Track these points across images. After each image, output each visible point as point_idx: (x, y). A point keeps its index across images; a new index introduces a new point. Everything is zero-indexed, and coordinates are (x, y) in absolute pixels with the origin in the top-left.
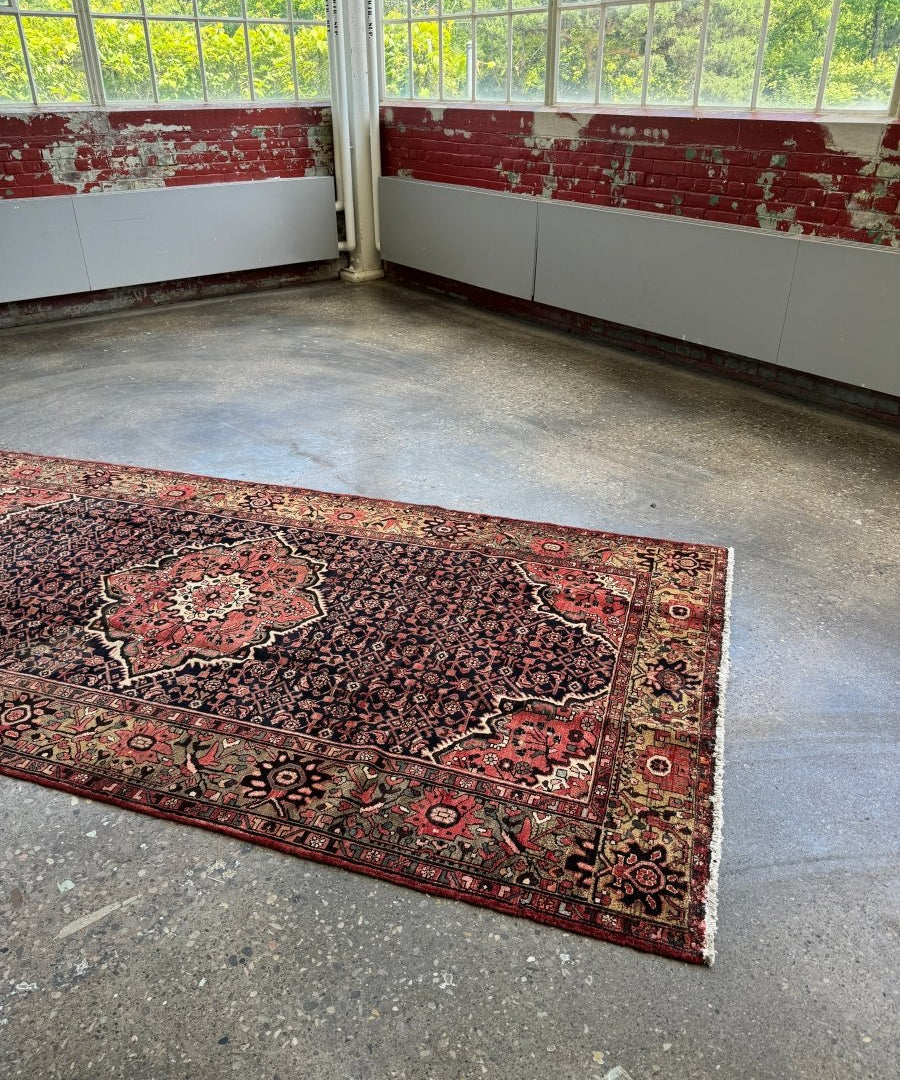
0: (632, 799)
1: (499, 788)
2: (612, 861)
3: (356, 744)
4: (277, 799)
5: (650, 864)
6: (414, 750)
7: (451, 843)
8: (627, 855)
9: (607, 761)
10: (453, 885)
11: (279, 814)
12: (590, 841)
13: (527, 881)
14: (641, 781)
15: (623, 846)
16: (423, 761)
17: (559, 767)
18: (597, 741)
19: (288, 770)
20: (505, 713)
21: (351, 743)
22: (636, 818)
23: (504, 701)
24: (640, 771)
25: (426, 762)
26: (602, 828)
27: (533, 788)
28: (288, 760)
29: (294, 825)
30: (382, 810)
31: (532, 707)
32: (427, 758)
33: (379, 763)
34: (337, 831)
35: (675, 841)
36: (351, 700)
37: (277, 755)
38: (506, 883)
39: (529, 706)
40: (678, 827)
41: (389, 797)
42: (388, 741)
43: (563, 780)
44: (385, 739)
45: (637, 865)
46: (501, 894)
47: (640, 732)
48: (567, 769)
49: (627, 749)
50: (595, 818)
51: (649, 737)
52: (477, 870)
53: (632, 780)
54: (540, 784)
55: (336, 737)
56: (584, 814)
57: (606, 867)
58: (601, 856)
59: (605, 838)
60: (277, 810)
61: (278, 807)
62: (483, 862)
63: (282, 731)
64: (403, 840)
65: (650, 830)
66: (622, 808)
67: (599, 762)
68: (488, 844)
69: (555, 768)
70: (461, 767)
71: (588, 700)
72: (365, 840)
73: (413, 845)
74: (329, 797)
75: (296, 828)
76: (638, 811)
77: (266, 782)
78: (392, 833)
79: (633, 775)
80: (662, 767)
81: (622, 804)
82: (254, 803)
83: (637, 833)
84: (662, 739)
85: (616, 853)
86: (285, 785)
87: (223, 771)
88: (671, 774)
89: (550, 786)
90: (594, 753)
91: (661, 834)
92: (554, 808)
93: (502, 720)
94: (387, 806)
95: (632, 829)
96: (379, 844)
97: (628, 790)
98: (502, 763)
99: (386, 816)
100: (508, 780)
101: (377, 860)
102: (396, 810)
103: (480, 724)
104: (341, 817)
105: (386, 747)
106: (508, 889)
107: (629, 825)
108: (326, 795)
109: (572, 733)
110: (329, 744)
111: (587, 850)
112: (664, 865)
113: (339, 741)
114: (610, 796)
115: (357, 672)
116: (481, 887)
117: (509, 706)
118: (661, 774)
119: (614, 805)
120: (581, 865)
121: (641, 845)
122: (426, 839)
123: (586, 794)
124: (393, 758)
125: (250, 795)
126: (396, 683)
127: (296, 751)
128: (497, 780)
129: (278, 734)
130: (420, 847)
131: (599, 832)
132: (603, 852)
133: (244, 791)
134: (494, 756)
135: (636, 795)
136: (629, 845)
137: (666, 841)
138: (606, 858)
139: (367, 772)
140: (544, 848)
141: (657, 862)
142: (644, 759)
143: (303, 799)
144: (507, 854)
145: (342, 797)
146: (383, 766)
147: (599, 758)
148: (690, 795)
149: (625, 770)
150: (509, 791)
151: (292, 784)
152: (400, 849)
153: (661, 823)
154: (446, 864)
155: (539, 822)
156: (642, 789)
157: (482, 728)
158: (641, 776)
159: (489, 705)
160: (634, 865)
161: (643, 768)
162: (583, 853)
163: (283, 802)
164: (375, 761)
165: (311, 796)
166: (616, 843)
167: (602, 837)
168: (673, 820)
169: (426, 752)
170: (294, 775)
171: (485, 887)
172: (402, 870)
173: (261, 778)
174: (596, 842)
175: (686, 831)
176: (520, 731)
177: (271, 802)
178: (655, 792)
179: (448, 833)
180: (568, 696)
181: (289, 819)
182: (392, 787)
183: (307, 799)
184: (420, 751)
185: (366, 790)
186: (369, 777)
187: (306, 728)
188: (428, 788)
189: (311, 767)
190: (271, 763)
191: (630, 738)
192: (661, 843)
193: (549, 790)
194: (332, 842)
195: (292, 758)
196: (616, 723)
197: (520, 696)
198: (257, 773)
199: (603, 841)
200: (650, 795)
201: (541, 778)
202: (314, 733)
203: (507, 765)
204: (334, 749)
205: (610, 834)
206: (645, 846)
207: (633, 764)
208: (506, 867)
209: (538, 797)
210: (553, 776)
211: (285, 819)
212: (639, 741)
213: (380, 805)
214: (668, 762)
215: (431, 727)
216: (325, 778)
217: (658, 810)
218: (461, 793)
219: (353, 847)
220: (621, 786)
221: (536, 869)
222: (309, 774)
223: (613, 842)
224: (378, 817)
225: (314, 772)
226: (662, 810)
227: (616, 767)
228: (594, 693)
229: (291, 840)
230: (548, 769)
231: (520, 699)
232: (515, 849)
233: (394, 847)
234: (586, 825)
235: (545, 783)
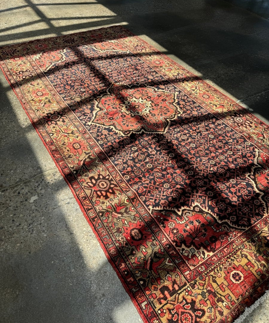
0: (211, 282)
1: (164, 238)
2: (180, 301)
3: (132, 188)
4: (94, 190)
5: (193, 315)
6: (148, 203)
7: (130, 247)
8: (187, 303)
9: (216, 259)
10: (116, 263)
11: (90, 196)
12: (178, 286)
13: (142, 282)
14: (223, 277)
15: (189, 299)
16: (147, 209)
17: (194, 248)
18: (220, 247)
19: (106, 182)
20: (194, 210)
21: (131, 186)
22: (205, 291)
23: (197, 206)
24: (226, 273)
25: (148, 210)
26: (188, 284)
27: (177, 248)
28: (108, 179)
29: (91, 203)
30: (119, 218)
31: (206, 216)
32: (149, 209)
33: (133, 199)
34: (101, 214)
35: (213, 314)
36: (144, 170)
37: (107, 175)
38: (134, 278)
39: (205, 214)
40: (219, 309)
41: (125, 215)
42: (143, 193)
43: (191, 253)
44: (142, 192)
45: (187, 311)
46: (128, 280)
47: (242, 257)
48: (197, 251)
49: (229, 260)
50: (189, 278)
51: (244, 261)
52: (129, 264)
53: (219, 274)
54: (181, 248)
55: (129, 181)
56: (186, 273)
57: (175, 301)
58: (177, 295)
59: (185, 289)
60: (91, 194)
61: (92, 193)
62: (134, 263)
63: (115, 167)
64: (116, 233)
65: (206, 301)
66: (204, 282)
67: (212, 257)
68: (141, 257)
69: (192, 247)
70: (158, 220)
71: (233, 228)
72: (105, 224)
73: (117, 237)
74: (108, 201)
75: (90, 204)
76: (209, 288)
77: (96, 182)
78: (115, 228)
79: (222, 272)
80: (237, 278)
81: (205, 281)
82: (87, 187)
83: (200, 297)
84: (249, 266)
85: (184, 298)
86: (100, 187)
87: (88, 170)
88: (238, 284)
89: (184, 252)
90: (213, 252)
91: (209, 306)
92: (177, 262)
93: (190, 213)
94: (121, 218)
95: (199, 294)
96: (108, 229)
97: (213, 277)
98: (174, 229)
99: (118, 221)
100: (170, 238)
101: (103, 234)
102: (123, 221)
103: (179, 209)
104: (105, 210)
105: (140, 195)
106: (132, 280)
107: (200, 292)
108: (109, 199)
109: (213, 237)
110: (124, 181)
111: (174, 289)
112: (198, 320)
113: (128, 183)
114: (204, 274)
115: (156, 161)
116: (124, 272)
117: (197, 209)
118: (234, 281)
119: (202, 279)
120: (166, 292)
121: (197, 304)
122: (123, 239)
123: (194, 266)
124: (139, 201)
125: (88, 183)
126: (164, 173)
127: (113, 177)
128: (166, 235)
129: (113, 167)
130: (119, 240)
131: (185, 284)
132: (179, 294)
133: (88, 181)
134: (174, 224)
135: (215, 281)
136: (192, 300)
137: (209, 310)
138: (178, 298)
139: (126, 200)
140: (159, 275)
141: (197, 316)
142: (233, 269)
143: (101, 196)
144: (144, 267)
145: (111, 204)
146: (133, 201)
147: (214, 255)
148: (238, 300)
149: (220, 268)
150: (167, 242)
151: (103, 188)
152: (112, 236)
153: (214, 301)
154: (122, 253)
155: (167, 263)
156: (220, 281)
157: (179, 211)
158: (225, 275)
159: (190, 204)
160: (187, 309)
161: (228, 273)
162: (171, 288)
163: (95, 192)
164: (132, 197)
165: (104, 196)
166: (188, 295)
167: (185, 288)
168: (220, 304)
169: (151, 207)
170: (105, 185)
171: (126, 273)
172: (106, 245)
173: (96, 180)
174: (180, 288)
175: (221, 313)
176: (192, 222)
177: (92, 190)
178: (224, 286)
179: (132, 242)
180: (226, 220)
181: (91, 200)
182: (129, 211)
183: (102, 197)
184: (149, 205)
185: (121, 206)
186: (126, 202)
187: (123, 171)
188: (140, 220)
189: (112, 186)
190: (103, 176)
191: (235, 256)
192: (206, 310)
193: (182, 253)
194: (96, 217)
195: (110, 179)
196: (235, 246)
197: (205, 208)
198: (96, 178)
199: (183, 290)
200: (221, 287)
201: (183, 246)
202: (123, 175)
203: (175, 231)
204: (124, 184)
205: (189, 289)
206: (198, 305)
207: (225, 268)
208: (139, 271)
209: (175, 253)
210: (188, 249)
211: (90, 199)
212: (238, 260)
213: (120, 215)
214: (242, 278)
215: (160, 199)
216: (113, 193)
217: (217, 295)
218: (150, 231)
219: (100, 224)
220: (212, 273)
221: (149, 281)
222: (110, 188)
223: (187, 294)
224: (116, 219)
225: (112, 188)
226: (219, 296)
227: (217, 264)
228: (238, 226)
229: (86, 207)
230: (189, 245)
231: (204, 209)
232: (148, 267)
233: (111, 233)
234: (183, 278)
235: (183, 250)
